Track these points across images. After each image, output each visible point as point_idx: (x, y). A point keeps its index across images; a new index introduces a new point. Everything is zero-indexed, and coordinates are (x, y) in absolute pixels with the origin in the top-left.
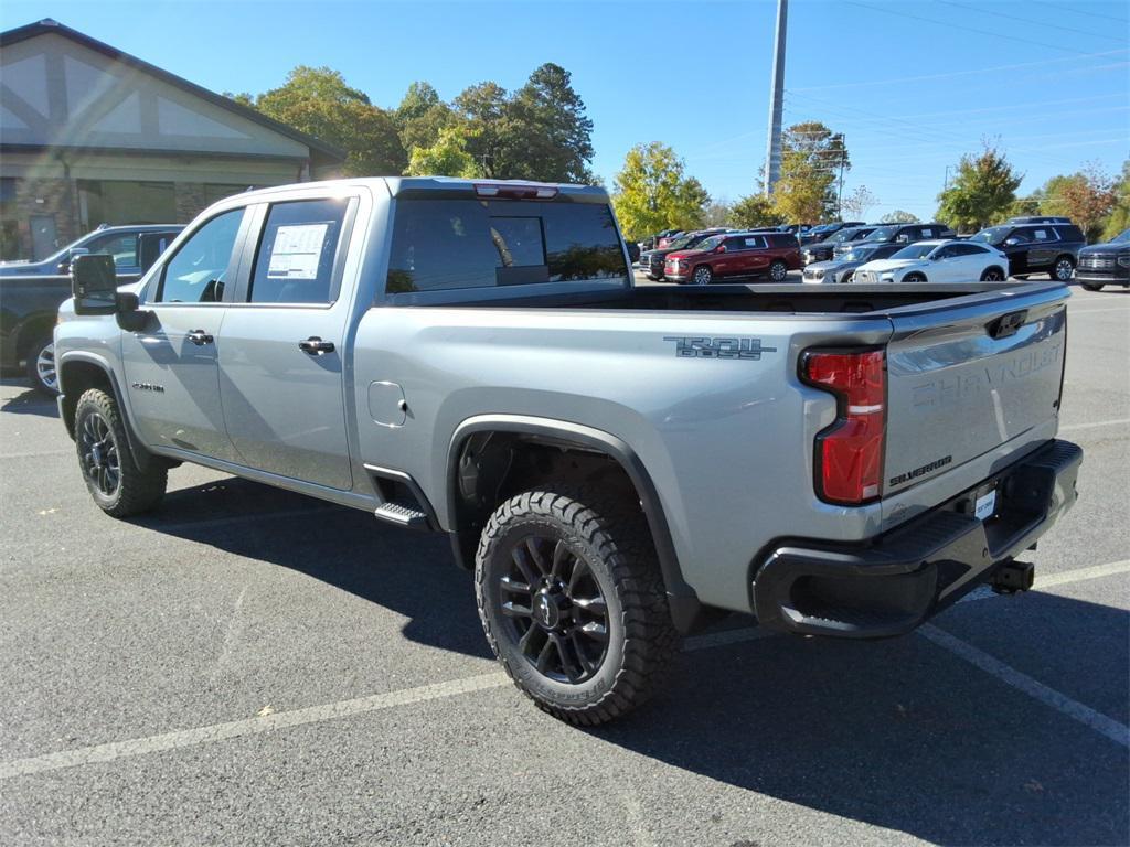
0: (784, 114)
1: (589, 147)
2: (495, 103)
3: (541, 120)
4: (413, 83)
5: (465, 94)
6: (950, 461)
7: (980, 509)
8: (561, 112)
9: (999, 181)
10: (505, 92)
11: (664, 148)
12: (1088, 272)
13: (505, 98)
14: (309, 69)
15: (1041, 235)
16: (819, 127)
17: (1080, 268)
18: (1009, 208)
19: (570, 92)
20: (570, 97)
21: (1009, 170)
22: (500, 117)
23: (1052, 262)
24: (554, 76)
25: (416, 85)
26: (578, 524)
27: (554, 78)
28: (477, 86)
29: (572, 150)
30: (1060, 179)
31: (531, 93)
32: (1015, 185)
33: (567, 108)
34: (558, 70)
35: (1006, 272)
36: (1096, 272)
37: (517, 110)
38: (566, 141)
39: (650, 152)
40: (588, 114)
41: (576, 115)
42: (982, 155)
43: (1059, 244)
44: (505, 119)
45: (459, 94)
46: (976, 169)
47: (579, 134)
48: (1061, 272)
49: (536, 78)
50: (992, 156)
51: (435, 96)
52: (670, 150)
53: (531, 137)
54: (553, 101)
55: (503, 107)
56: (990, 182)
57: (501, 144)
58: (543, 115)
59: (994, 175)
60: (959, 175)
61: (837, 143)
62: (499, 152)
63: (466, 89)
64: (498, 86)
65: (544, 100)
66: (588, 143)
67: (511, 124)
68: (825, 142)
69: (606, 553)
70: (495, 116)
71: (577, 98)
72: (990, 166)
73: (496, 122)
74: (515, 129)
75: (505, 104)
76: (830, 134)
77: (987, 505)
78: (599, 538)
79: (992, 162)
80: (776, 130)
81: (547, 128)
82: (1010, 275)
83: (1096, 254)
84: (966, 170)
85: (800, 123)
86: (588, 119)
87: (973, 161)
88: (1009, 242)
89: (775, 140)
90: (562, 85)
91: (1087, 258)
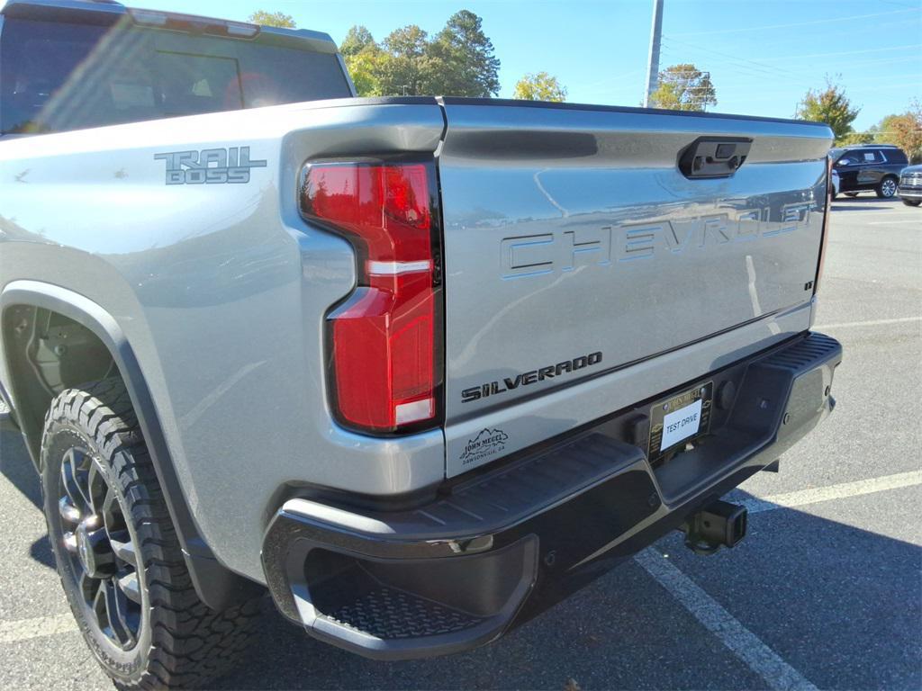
0: (661, 55)
1: (496, 83)
2: (417, 43)
3: (455, 58)
4: (353, 26)
5: (392, 35)
6: (599, 360)
7: (672, 428)
8: (473, 52)
9: (838, 113)
10: (426, 34)
11: (550, 77)
12: (909, 189)
13: (426, 39)
14: (266, 14)
15: (870, 157)
16: (692, 68)
17: (901, 186)
18: (846, 137)
19: (481, 35)
20: (481, 39)
21: (847, 105)
22: (421, 55)
23: (879, 181)
24: (468, 21)
25: (355, 29)
26: (101, 438)
27: (469, 24)
28: (403, 29)
29: (481, 84)
30: (893, 117)
31: (448, 35)
32: (852, 117)
33: (478, 49)
34: (472, 16)
35: (837, 188)
36: (915, 189)
37: (436, 50)
38: (477, 77)
39: (537, 80)
40: (496, 54)
41: (486, 55)
42: (825, 91)
43: (886, 166)
44: (425, 56)
45: (388, 36)
46: (819, 103)
47: (488, 71)
48: (886, 190)
49: (453, 23)
50: (833, 92)
51: (370, 37)
52: (554, 79)
53: (447, 72)
54: (467, 42)
55: (425, 47)
56: (831, 114)
57: (421, 78)
58: (458, 54)
59: (835, 108)
60: (804, 107)
61: (706, 82)
62: (420, 85)
63: (394, 32)
64: (421, 29)
65: (459, 42)
66: (495, 79)
67: (430, 61)
68: (696, 81)
69: (126, 484)
70: (418, 54)
71: (487, 40)
72: (831, 100)
73: (418, 58)
74: (434, 65)
75: (427, 45)
76: (700, 74)
77: (686, 421)
78: (120, 460)
79: (833, 97)
80: (654, 69)
81: (461, 65)
82: (841, 191)
83: (916, 173)
84: (811, 103)
85: (676, 65)
86: (496, 58)
87: (817, 95)
88: (841, 162)
89: (653, 78)
90: (475, 29)
91: (909, 176)
